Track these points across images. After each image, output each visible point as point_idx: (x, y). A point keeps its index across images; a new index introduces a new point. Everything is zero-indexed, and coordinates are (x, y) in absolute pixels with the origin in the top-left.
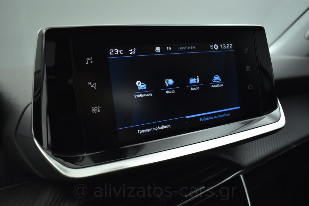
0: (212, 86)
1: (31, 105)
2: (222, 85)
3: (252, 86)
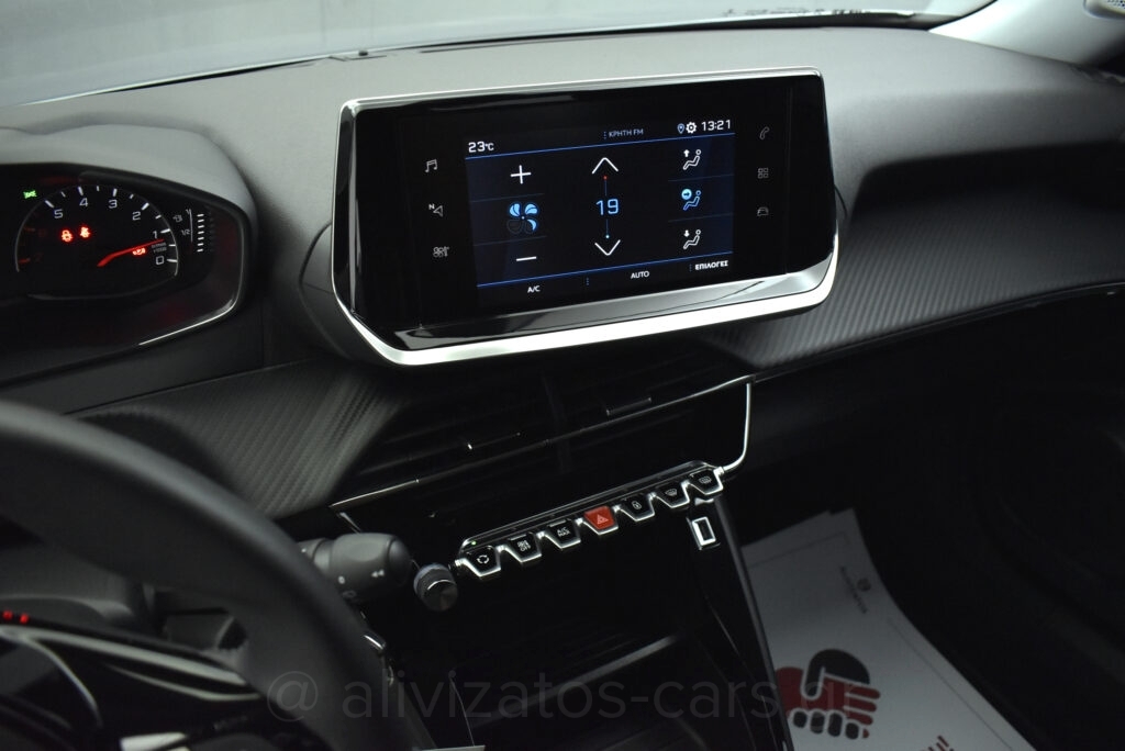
1: (329, 229)
3: (767, 211)
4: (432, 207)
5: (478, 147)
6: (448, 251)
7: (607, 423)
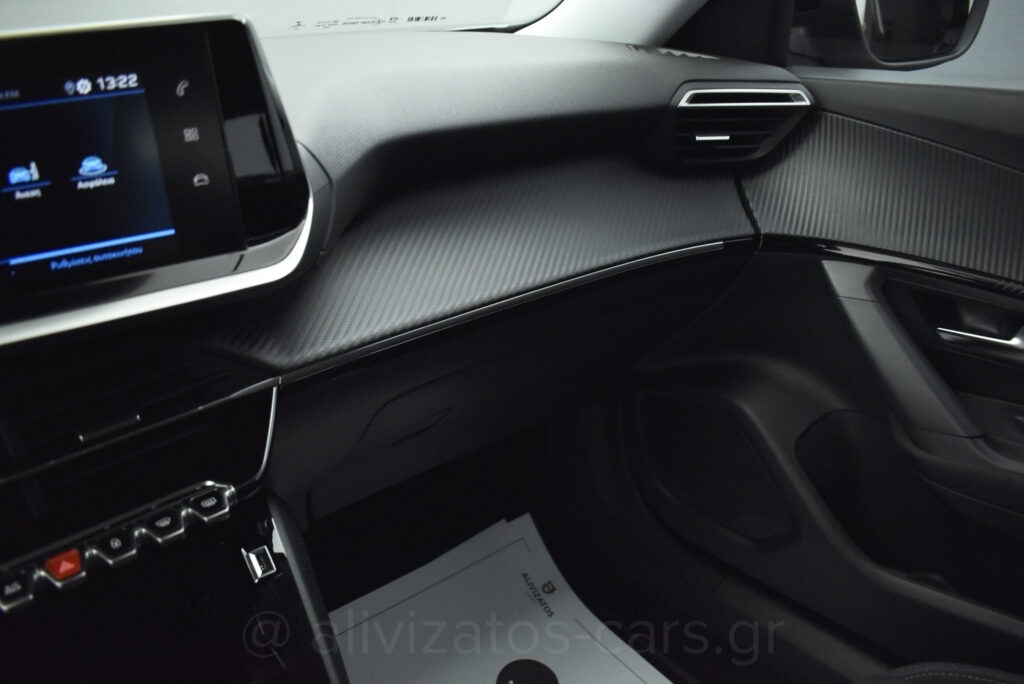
0: (81, 185)
2: (111, 181)
3: (206, 178)
7: (84, 452)
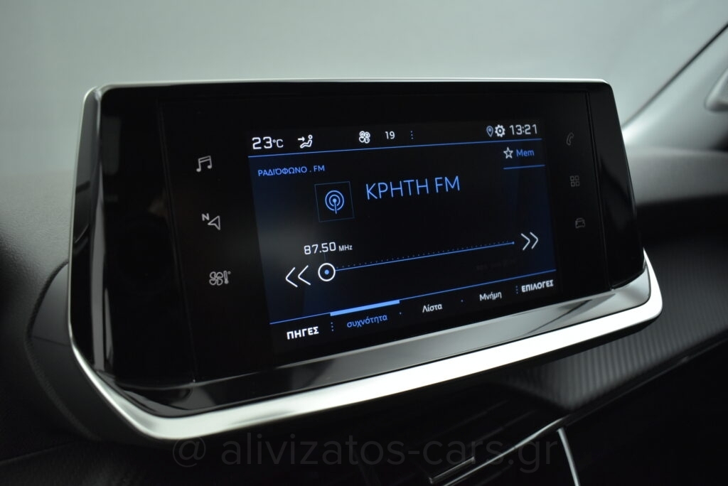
1: (67, 265)
4: (205, 217)
5: (263, 143)
6: (229, 277)
